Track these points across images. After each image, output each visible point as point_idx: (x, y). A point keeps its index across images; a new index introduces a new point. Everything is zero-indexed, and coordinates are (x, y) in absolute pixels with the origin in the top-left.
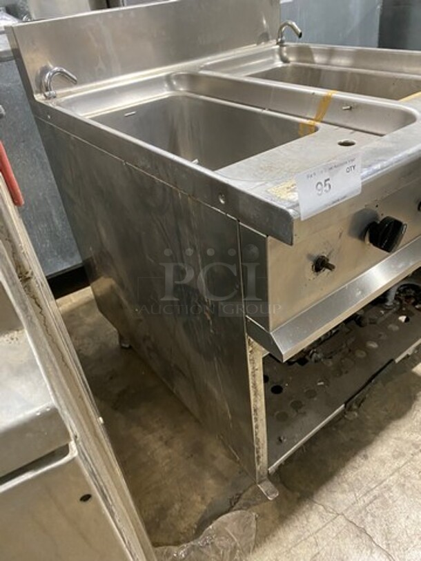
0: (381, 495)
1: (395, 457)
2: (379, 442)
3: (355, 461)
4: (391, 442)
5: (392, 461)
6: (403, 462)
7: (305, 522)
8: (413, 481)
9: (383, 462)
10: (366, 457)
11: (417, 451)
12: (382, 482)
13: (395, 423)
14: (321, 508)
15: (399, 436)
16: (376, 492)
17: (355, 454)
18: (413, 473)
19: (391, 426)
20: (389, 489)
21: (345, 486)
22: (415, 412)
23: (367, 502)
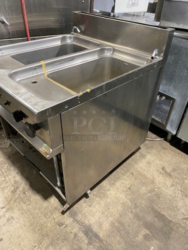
0: (3, 175)
1: (15, 181)
2: (22, 178)
3: (17, 170)
4: (21, 181)
5: (14, 180)
6: (12, 183)
7: (2, 157)
8: (5, 184)
9: (14, 177)
10: (17, 173)
11: (15, 188)
12: (8, 176)
13: (28, 184)
14: (5, 161)
15: (23, 183)
16: (5, 174)
17: (19, 170)
18: (8, 185)
19: (27, 182)
20: (5, 177)
21: (9, 167)
22: (32, 191)
23: (3, 171)
